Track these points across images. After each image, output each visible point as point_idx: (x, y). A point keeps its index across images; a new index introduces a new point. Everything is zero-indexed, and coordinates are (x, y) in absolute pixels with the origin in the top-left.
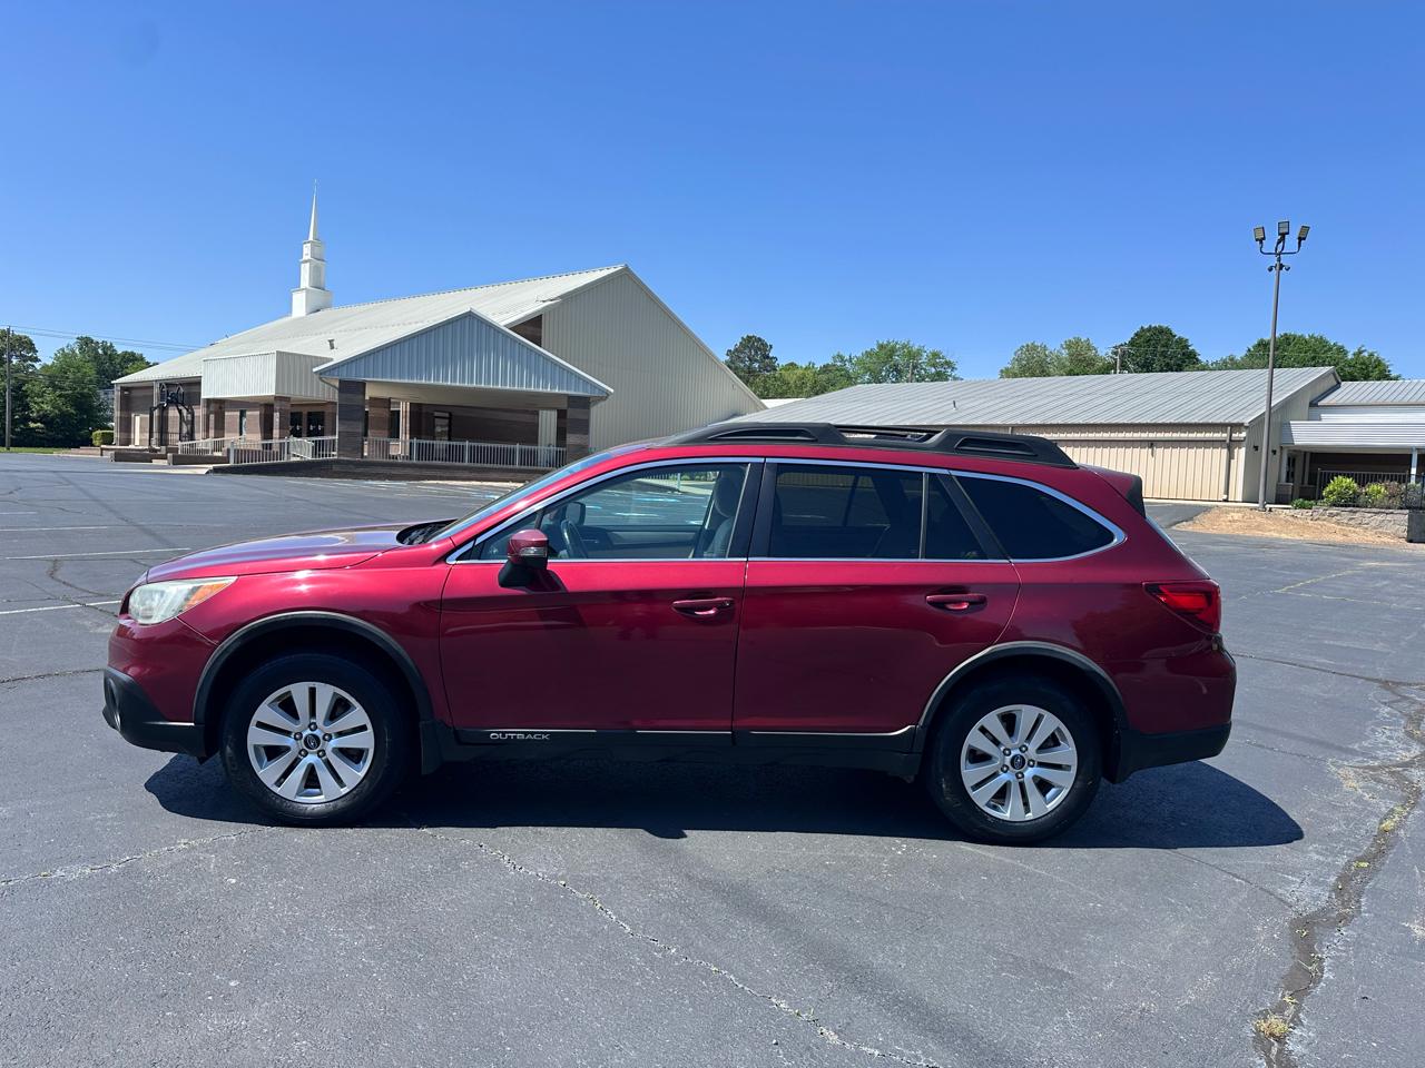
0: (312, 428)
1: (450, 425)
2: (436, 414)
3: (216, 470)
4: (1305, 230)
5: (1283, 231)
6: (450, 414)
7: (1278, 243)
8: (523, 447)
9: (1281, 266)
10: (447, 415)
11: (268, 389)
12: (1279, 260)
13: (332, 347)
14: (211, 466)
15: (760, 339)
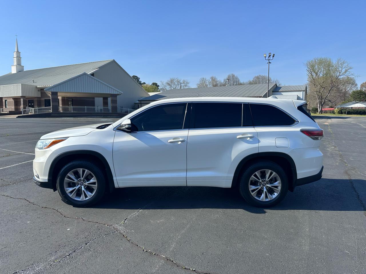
0: (30, 104)
1: (72, 102)
2: (69, 99)
3: (18, 117)
4: (274, 55)
5: (270, 55)
6: (72, 99)
7: (269, 57)
8: (87, 107)
9: (269, 63)
10: (71, 99)
11: (19, 94)
12: (269, 61)
13: (34, 82)
14: (17, 116)
15: (136, 76)
